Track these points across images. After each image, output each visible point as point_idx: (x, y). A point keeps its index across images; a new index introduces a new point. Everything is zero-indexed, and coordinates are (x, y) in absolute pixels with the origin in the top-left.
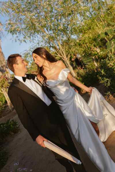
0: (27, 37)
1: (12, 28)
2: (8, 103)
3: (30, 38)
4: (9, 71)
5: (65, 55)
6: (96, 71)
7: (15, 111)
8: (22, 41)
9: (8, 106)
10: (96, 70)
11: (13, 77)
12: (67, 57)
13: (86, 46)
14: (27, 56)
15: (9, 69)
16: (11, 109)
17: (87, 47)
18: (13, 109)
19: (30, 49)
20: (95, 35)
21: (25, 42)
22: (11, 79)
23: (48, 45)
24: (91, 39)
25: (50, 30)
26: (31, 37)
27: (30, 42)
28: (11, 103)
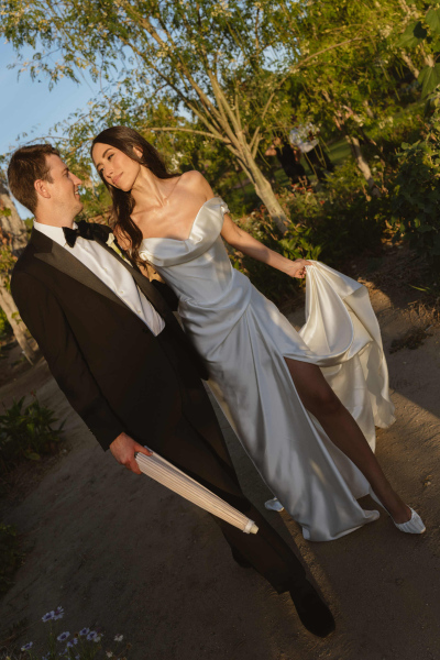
0: (78, 55)
1: (13, 13)
2: (16, 332)
3: (93, 60)
4: (13, 203)
5: (240, 134)
6: (369, 199)
7: (43, 362)
8: (60, 73)
9: (16, 344)
10: (370, 194)
11: (29, 231)
12: (248, 141)
13: (326, 96)
14: (84, 140)
15: (13, 198)
16: (27, 356)
17: (331, 97)
18: (37, 356)
19: (96, 106)
20: (367, 45)
21: (72, 76)
22: (22, 237)
23: (167, 92)
24: (346, 61)
25: (176, 24)
26: (97, 54)
27: (95, 76)
28: (30, 335)
